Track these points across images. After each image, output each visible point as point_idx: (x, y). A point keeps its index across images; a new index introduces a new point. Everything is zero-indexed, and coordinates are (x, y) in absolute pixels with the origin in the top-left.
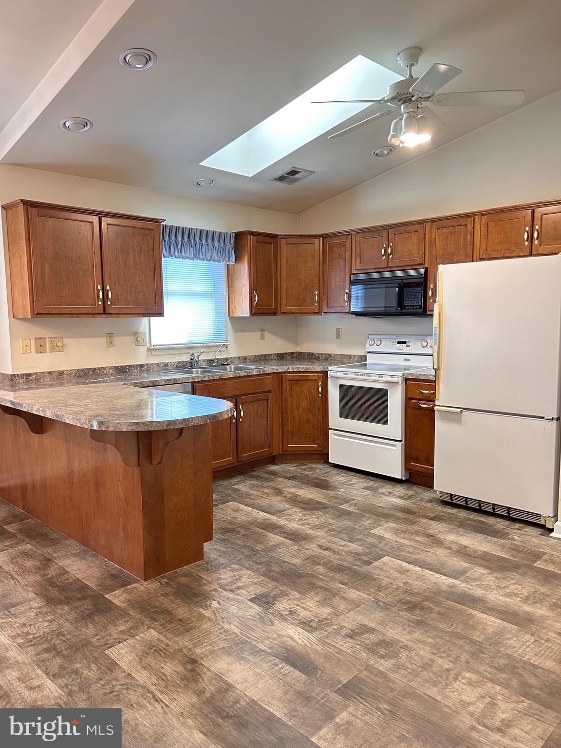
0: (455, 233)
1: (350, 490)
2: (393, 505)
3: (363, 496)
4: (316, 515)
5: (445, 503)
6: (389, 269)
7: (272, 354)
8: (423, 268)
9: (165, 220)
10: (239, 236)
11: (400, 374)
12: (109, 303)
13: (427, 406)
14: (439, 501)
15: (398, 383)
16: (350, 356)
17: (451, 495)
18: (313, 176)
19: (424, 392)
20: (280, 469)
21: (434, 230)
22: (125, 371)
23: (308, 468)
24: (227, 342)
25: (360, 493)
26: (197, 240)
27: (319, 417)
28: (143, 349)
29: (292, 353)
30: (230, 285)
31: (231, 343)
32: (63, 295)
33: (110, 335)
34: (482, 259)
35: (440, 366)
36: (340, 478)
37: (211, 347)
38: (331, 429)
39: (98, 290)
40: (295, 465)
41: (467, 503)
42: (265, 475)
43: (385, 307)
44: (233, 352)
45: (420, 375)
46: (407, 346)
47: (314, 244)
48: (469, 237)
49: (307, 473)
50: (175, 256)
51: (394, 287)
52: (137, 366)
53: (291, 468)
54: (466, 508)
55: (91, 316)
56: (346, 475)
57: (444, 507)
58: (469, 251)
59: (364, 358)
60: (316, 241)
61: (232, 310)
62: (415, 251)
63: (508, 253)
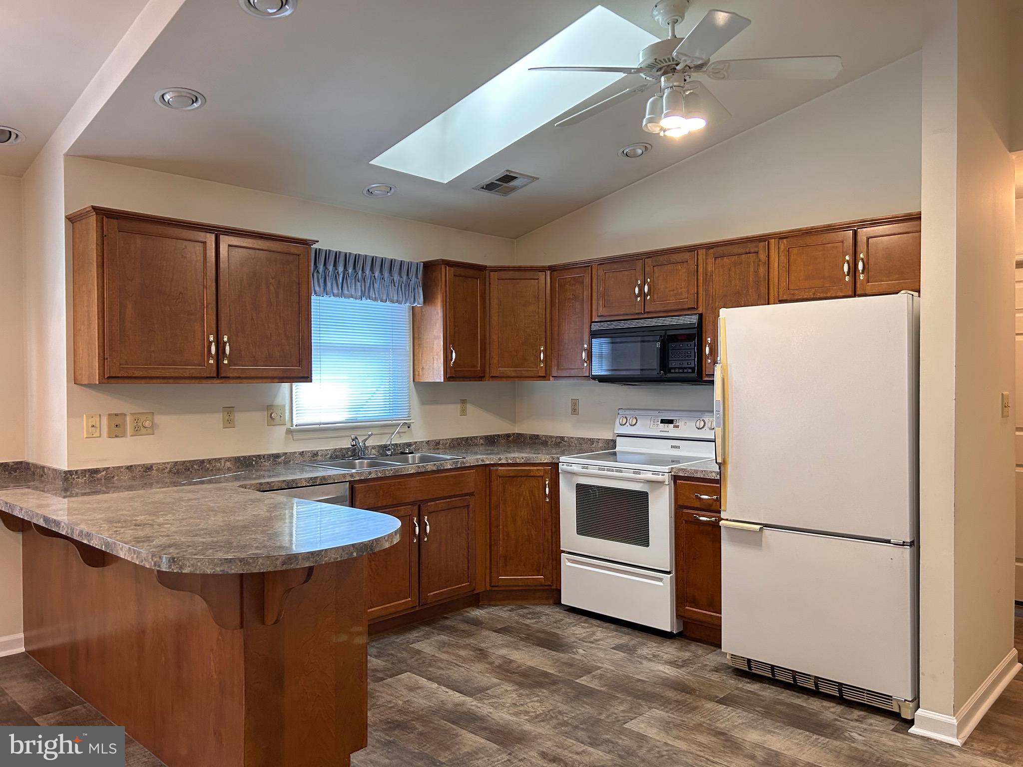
0: (741, 263)
1: (593, 651)
2: (658, 677)
3: (612, 662)
4: (538, 696)
5: (740, 673)
6: (646, 316)
7: (477, 437)
8: (695, 314)
9: (318, 242)
10: (429, 267)
11: (666, 469)
12: (226, 362)
13: (708, 519)
14: (730, 670)
15: (662, 483)
16: (591, 441)
17: (749, 661)
18: (535, 184)
19: (702, 497)
20: (487, 616)
21: (711, 260)
22: (251, 465)
23: (530, 613)
24: (410, 420)
25: (607, 657)
26: (368, 271)
27: (546, 533)
28: (279, 432)
29: (508, 436)
30: (416, 335)
31: (417, 421)
32: (153, 349)
33: (229, 410)
34: (781, 302)
35: (726, 457)
36: (578, 630)
37: (386, 427)
38: (564, 552)
39: (210, 343)
40: (509, 608)
41: (773, 674)
42: (463, 626)
43: (641, 370)
44: (418, 435)
45: (696, 471)
46: (675, 427)
47: (538, 279)
48: (762, 270)
49: (528, 622)
50: (333, 293)
51: (653, 341)
52: (270, 456)
53: (502, 613)
54: (773, 681)
55: (197, 381)
56: (586, 625)
57: (739, 680)
58: (763, 290)
59: (612, 444)
60: (541, 275)
61: (419, 372)
62: (683, 289)
63: (820, 293)
